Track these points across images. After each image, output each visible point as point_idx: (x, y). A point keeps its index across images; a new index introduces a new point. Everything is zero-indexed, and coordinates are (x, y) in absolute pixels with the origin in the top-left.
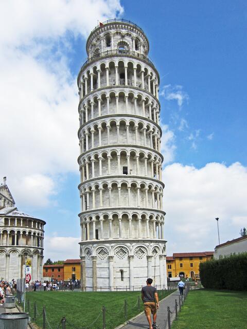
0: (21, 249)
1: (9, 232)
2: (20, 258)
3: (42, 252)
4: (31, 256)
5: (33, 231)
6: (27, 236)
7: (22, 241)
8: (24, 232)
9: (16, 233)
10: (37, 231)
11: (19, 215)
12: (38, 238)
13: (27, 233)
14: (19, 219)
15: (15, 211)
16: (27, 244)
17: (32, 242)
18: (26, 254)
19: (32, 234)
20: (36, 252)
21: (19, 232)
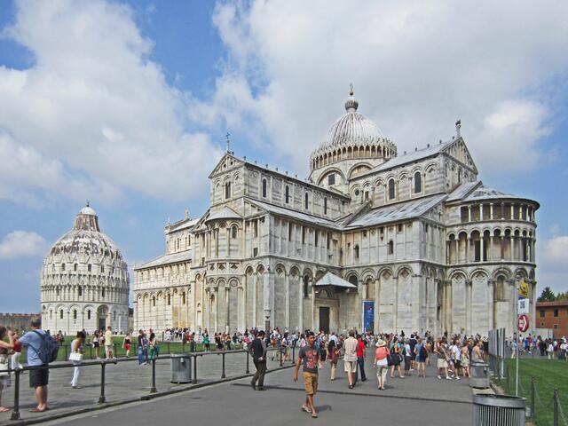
0: (491, 269)
1: (469, 236)
2: (491, 288)
3: (533, 273)
4: (512, 283)
5: (513, 226)
6: (503, 239)
7: (494, 252)
8: (497, 232)
9: (482, 235)
10: (522, 226)
11: (485, 197)
12: (524, 240)
13: (503, 234)
14: (486, 204)
15: (479, 190)
16: (502, 258)
17: (513, 252)
18: (501, 279)
19: (513, 234)
20: (522, 273)
21: (487, 232)
